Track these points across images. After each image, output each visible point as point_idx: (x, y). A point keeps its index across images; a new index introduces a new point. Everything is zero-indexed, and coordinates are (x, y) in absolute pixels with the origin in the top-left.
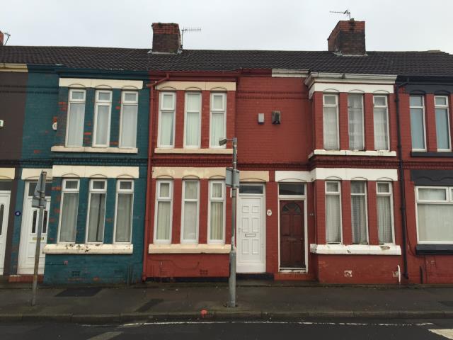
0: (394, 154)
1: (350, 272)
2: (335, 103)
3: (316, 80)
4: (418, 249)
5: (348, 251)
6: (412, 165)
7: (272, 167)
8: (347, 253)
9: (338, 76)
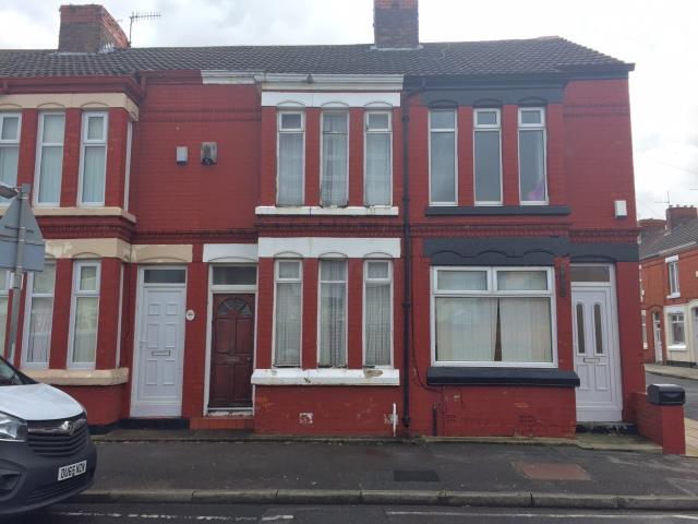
0: (394, 211)
1: (310, 416)
2: (299, 126)
3: (264, 87)
4: (430, 375)
5: (307, 380)
6: (427, 231)
7: (199, 238)
8: (304, 383)
9: (300, 79)
